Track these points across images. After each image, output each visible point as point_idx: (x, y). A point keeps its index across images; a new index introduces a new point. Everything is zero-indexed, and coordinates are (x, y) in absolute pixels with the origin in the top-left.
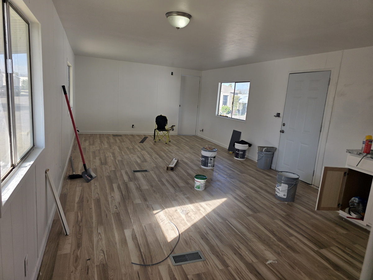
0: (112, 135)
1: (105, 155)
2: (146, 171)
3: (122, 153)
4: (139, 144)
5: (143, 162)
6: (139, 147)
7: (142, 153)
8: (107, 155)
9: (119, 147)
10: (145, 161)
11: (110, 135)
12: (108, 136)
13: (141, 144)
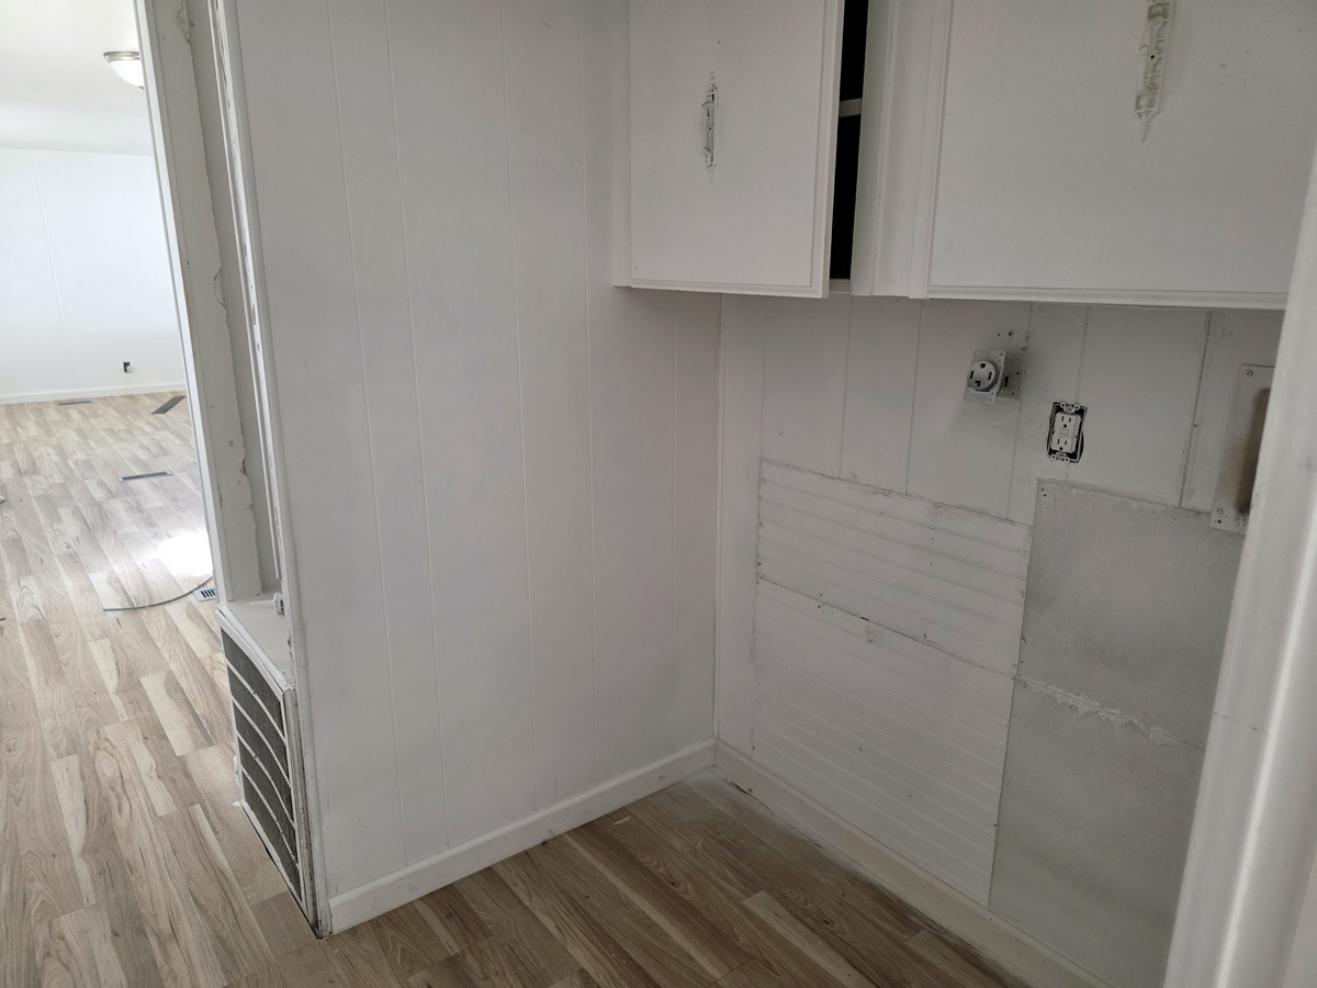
0: (55, 402)
1: (31, 455)
2: (164, 474)
3: (88, 444)
4: (152, 419)
5: (156, 457)
6: (148, 423)
7: (157, 438)
8: (35, 454)
9: (80, 431)
10: (165, 452)
11: (46, 403)
12: (39, 408)
13: (160, 415)
